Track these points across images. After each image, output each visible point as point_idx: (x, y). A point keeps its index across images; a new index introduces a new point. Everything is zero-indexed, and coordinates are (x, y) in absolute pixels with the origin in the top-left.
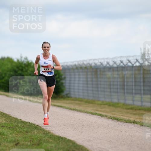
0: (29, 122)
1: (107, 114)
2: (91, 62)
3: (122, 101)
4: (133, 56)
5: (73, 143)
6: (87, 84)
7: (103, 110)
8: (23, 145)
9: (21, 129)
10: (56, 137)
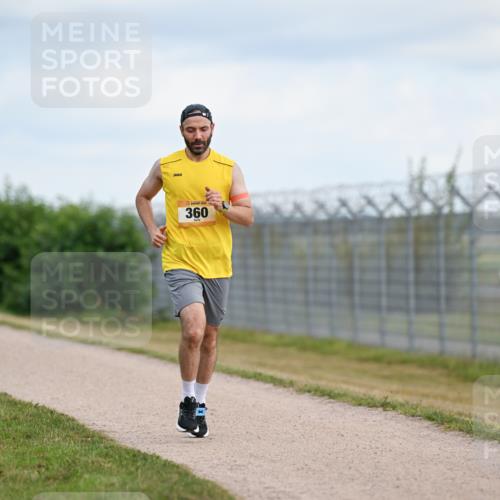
0: (34, 403)
1: (294, 378)
3: (345, 335)
5: (183, 473)
8: (14, 479)
10: (123, 453)
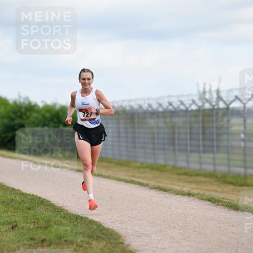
0: (32, 194)
1: (148, 182)
2: (124, 104)
3: (171, 163)
4: (188, 96)
5: (99, 225)
6: (119, 137)
7: (143, 175)
8: (23, 228)
9: (20, 204)
10: (72, 216)
